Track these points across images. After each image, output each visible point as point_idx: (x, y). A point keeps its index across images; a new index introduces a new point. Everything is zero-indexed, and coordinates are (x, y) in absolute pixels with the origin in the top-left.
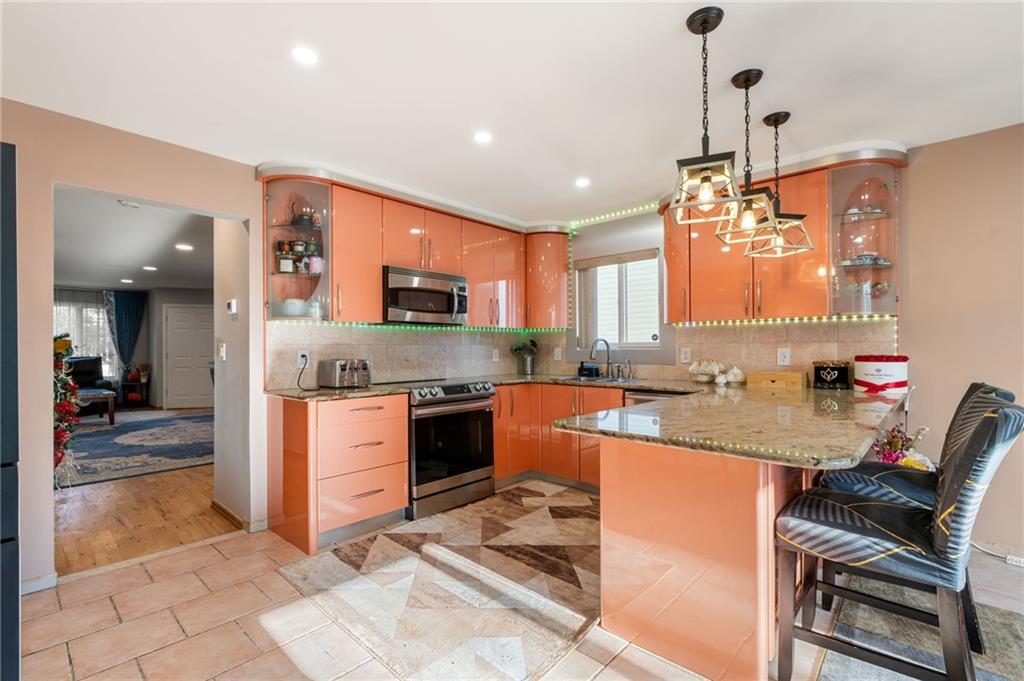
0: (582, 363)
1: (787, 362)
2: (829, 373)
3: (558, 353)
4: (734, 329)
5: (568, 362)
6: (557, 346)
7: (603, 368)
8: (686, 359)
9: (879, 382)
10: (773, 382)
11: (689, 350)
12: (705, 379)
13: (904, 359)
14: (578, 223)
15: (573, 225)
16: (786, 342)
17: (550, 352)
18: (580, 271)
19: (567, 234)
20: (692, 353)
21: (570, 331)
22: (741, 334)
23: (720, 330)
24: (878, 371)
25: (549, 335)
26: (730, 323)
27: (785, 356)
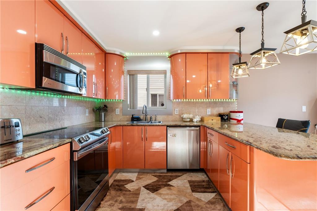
0: (133, 115)
1: (210, 113)
2: (226, 117)
3: (118, 111)
4: (194, 102)
5: (123, 115)
6: (117, 108)
7: (142, 117)
8: (177, 113)
9: (240, 119)
10: (212, 120)
11: (178, 109)
12: (189, 120)
13: (242, 112)
14: (129, 54)
15: (127, 54)
16: (209, 107)
17: (113, 110)
18: (130, 75)
19: (123, 57)
20: (179, 111)
21: (124, 101)
22: (196, 104)
23: (189, 102)
24: (239, 115)
25: (113, 103)
26: (192, 100)
27: (209, 111)
